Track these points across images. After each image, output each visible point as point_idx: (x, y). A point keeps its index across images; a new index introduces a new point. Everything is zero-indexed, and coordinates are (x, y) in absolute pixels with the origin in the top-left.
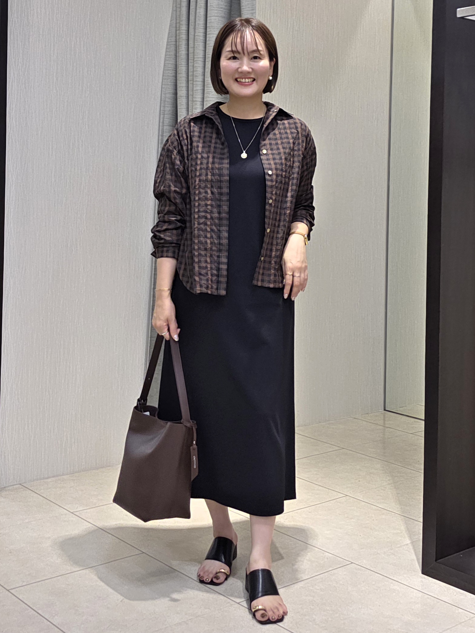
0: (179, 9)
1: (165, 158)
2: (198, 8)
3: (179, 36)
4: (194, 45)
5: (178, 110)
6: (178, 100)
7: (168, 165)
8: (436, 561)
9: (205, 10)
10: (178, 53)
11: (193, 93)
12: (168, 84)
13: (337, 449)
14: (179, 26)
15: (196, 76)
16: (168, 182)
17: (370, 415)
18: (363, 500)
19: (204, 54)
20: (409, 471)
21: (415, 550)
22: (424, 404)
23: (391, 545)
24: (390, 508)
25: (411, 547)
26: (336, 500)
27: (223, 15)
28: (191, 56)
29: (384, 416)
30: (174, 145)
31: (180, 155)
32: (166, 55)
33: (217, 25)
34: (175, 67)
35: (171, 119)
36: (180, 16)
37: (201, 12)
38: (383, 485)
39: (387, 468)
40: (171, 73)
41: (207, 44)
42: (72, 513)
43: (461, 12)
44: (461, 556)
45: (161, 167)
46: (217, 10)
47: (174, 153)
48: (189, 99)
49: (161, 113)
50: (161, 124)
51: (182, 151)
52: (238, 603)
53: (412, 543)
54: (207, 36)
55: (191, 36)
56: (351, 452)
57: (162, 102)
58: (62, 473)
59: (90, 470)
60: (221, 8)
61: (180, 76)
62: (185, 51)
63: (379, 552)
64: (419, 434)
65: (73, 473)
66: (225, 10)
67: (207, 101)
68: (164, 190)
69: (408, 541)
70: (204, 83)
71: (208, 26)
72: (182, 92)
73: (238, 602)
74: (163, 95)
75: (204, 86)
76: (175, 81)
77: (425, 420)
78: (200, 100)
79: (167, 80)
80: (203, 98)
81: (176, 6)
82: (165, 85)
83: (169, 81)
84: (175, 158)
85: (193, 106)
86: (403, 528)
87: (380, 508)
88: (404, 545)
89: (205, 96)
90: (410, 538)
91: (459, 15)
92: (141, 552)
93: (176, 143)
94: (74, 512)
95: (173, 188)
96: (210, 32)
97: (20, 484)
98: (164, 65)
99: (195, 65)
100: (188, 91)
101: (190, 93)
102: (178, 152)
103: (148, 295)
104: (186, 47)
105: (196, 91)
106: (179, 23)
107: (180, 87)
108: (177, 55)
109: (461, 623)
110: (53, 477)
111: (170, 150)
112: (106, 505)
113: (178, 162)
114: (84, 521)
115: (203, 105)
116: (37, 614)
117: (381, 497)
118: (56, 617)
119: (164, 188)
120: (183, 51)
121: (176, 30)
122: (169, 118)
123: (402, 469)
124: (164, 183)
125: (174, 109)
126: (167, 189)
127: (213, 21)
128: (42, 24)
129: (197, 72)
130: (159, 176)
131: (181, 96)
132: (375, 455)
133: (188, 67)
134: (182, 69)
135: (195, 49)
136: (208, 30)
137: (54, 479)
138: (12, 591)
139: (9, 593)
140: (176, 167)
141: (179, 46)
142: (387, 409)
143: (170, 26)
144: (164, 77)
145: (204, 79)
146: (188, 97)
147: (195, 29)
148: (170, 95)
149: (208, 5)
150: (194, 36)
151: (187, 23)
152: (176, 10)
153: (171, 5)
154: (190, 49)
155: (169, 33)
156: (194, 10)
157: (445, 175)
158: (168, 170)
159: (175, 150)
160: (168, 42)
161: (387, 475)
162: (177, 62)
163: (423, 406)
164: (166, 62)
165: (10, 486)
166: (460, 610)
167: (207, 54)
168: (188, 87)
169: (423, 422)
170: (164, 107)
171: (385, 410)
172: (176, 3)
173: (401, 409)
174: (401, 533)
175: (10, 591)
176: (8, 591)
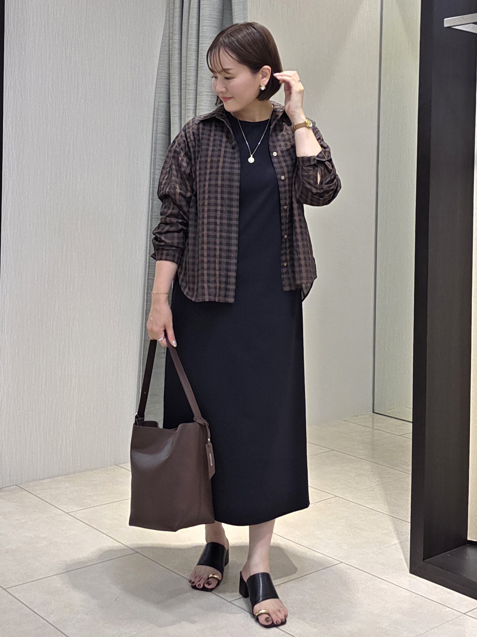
0: (171, 19)
1: (171, 160)
2: (190, 18)
3: (172, 45)
4: (187, 54)
5: (171, 118)
6: (171, 108)
7: (174, 167)
8: (424, 560)
9: (197, 20)
10: (171, 62)
11: (186, 101)
12: (161, 93)
13: (327, 451)
14: (173, 36)
15: (189, 85)
16: (174, 184)
17: (359, 417)
18: (352, 501)
19: (196, 63)
20: (398, 472)
21: (403, 550)
22: (412, 407)
23: (380, 545)
24: (378, 509)
25: (399, 547)
26: (326, 501)
27: (216, 25)
28: (183, 65)
29: (373, 419)
30: (181, 147)
31: (187, 157)
32: (159, 64)
33: (209, 35)
34: (168, 76)
35: (164, 127)
36: (173, 25)
37: (194, 21)
38: (372, 486)
39: (376, 469)
40: (164, 81)
41: (199, 53)
42: (67, 513)
43: (448, 22)
44: (449, 555)
45: (167, 169)
46: (209, 20)
47: (181, 154)
48: (182, 108)
49: (155, 121)
50: (154, 132)
51: (189, 153)
52: (230, 602)
53: (400, 543)
54: (200, 45)
55: (184, 46)
56: (340, 453)
57: (155, 110)
58: (57, 474)
59: (85, 471)
60: (214, 18)
61: (173, 84)
62: (178, 60)
63: (368, 552)
64: (407, 436)
65: (68, 475)
66: (217, 20)
67: (199, 109)
68: (168, 192)
69: (396, 541)
70: (197, 92)
71: (200, 35)
72: (175, 101)
73: (230, 600)
74: (156, 103)
75: (196, 94)
76: (168, 90)
77: (413, 423)
78: (192, 108)
79: (160, 88)
80: (196, 106)
81: (169, 16)
82: (158, 93)
83: (162, 89)
84: (182, 160)
85: (185, 114)
86: (391, 528)
87: (369, 509)
88: (393, 545)
89: (197, 104)
90: (399, 538)
91: (446, 25)
92: (134, 552)
93: (183, 145)
94: (70, 512)
95: (178, 191)
96: (203, 42)
97: (17, 485)
98: (158, 74)
99: (188, 74)
100: (181, 99)
101: (183, 101)
102: (185, 154)
103: (142, 299)
104: (179, 56)
105: (189, 100)
106: (173, 33)
107: (173, 95)
108: (170, 64)
109: (448, 622)
110: (48, 478)
111: (177, 151)
112: (100, 505)
113: (185, 164)
114: (79, 521)
115: (196, 113)
116: (32, 612)
117: (370, 498)
118: (51, 616)
119: (170, 190)
120: (176, 60)
121: (169, 40)
122: (163, 126)
123: (390, 470)
124: (169, 186)
125: (168, 116)
126: (172, 191)
127: (205, 30)
128: (38, 34)
129: (190, 81)
130: (164, 177)
131: (174, 105)
132: (364, 457)
133: (181, 76)
134: (175, 78)
135: (188, 58)
136: (200, 40)
137: (49, 480)
138: (8, 590)
139: (6, 592)
140: (183, 169)
141: (172, 55)
142: (375, 411)
143: (163, 35)
144: (157, 86)
145: (197, 87)
146: (181, 105)
147: (187, 38)
148: (164, 103)
149: (201, 15)
150: (187, 45)
151: (180, 33)
152: (169, 20)
153: (164, 14)
154: (183, 58)
155: (162, 42)
156: (187, 20)
157: (432, 182)
158: (174, 172)
159: (182, 152)
160: (161, 51)
161: (377, 476)
162: (170, 71)
163: (411, 408)
164: (159, 71)
165: (7, 487)
166: (447, 609)
167: (199, 63)
168: (181, 96)
169: (411, 424)
170: (158, 115)
171: (373, 412)
172: (169, 13)
173: (389, 411)
174: (390, 533)
175: (6, 590)
176: (5, 589)
